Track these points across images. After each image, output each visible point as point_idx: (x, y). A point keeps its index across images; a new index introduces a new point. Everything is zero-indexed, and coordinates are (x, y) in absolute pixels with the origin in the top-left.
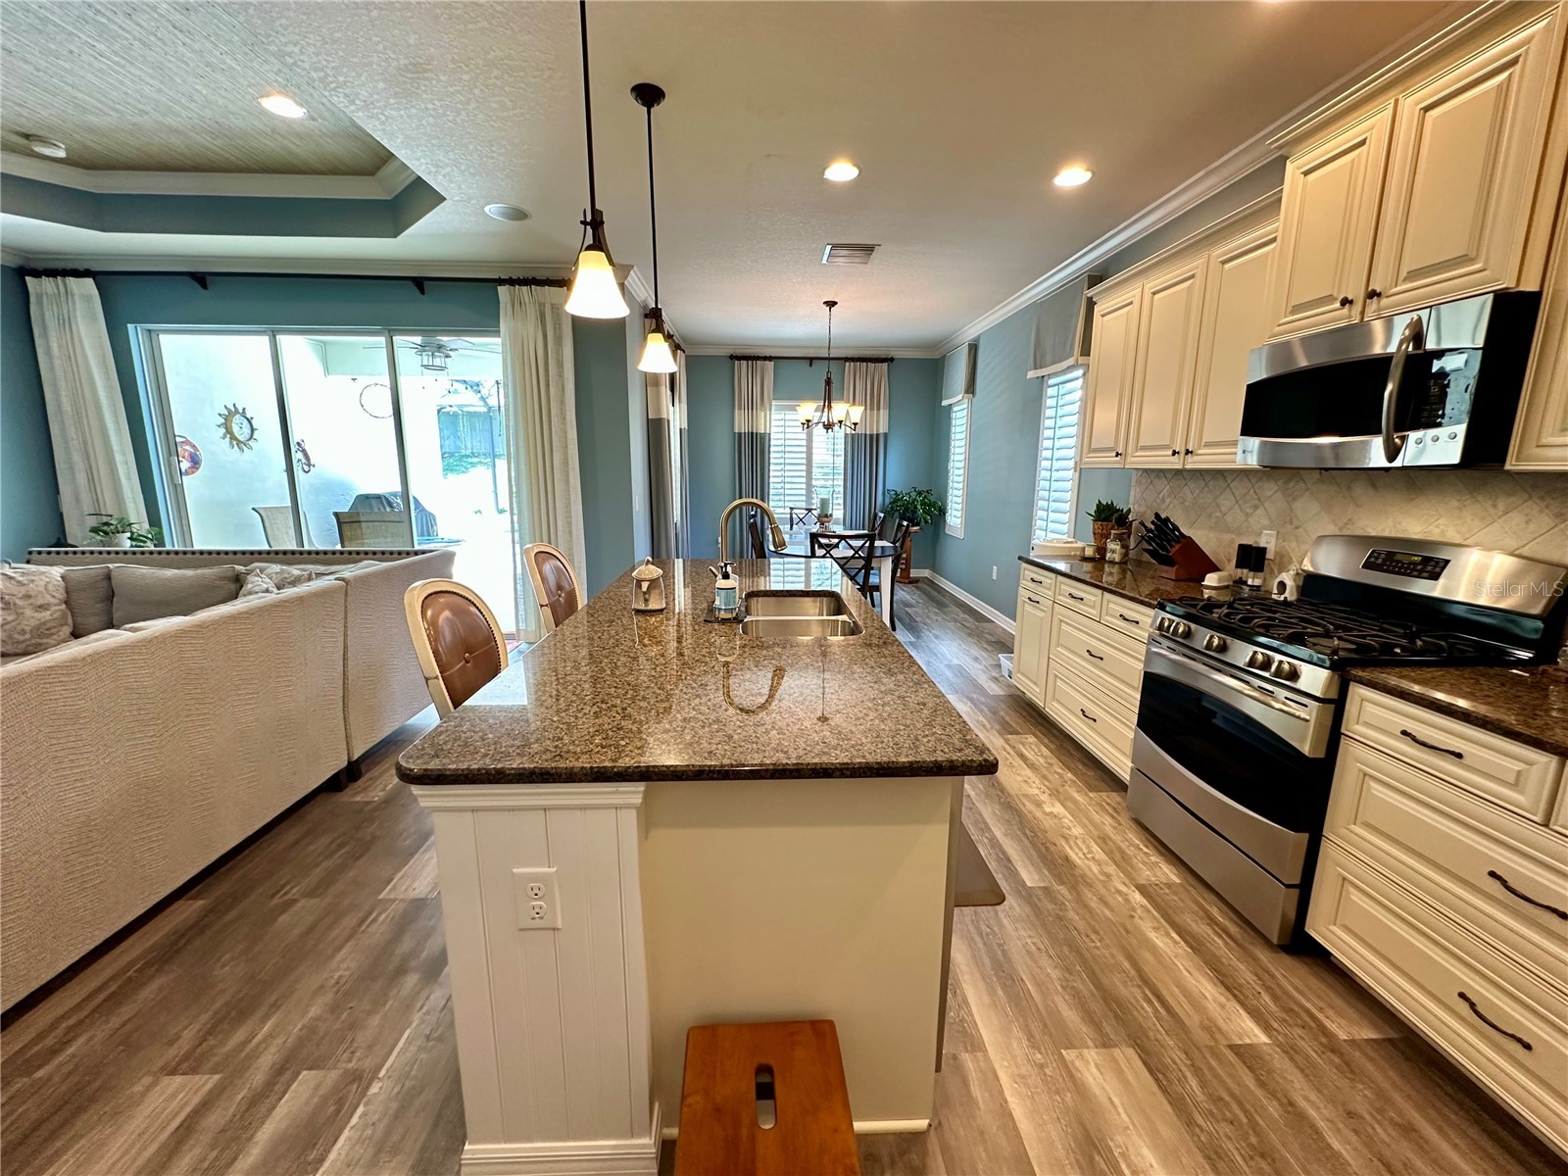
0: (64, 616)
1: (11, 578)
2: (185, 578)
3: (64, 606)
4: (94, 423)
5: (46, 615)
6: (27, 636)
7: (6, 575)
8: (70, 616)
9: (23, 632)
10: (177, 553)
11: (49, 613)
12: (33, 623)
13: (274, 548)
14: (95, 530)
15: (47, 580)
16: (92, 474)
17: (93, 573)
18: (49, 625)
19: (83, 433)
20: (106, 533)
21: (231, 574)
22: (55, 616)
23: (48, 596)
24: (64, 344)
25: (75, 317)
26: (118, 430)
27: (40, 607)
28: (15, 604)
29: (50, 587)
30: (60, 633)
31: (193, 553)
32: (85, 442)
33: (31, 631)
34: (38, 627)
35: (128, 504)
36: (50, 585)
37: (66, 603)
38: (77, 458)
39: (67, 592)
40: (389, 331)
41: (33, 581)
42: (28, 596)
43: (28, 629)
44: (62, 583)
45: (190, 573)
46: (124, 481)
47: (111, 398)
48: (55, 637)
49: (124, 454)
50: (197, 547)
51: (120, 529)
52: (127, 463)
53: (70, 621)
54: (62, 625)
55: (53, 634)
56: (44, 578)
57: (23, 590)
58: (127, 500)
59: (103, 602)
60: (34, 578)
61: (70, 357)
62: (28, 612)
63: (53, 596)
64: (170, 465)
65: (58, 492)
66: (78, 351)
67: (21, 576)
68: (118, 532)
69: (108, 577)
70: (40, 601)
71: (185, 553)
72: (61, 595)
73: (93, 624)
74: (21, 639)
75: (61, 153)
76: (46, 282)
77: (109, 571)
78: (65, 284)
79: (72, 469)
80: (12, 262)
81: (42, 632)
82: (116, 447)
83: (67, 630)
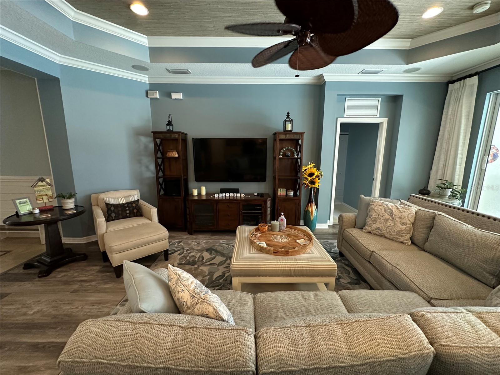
0: (410, 230)
1: (398, 208)
3: (411, 225)
4: (454, 142)
5: (404, 227)
6: (395, 234)
7: (397, 207)
8: (412, 230)
9: (394, 232)
10: (468, 212)
11: (405, 227)
12: (399, 229)
14: (438, 187)
15: (410, 212)
16: (446, 164)
17: (428, 214)
18: (404, 232)
19: (448, 146)
20: (442, 188)
22: (407, 229)
23: (407, 219)
24: (454, 109)
25: (463, 95)
26: (464, 144)
27: (403, 223)
28: (395, 220)
29: (410, 216)
30: (406, 237)
32: (448, 150)
33: (397, 232)
34: (399, 231)
35: (456, 176)
36: (410, 215)
37: (413, 224)
39: (415, 219)
41: (405, 212)
42: (400, 218)
43: (396, 231)
44: (415, 215)
46: (458, 166)
48: (404, 237)
49: (462, 154)
50: (480, 211)
51: (449, 187)
52: (462, 159)
53: (412, 232)
54: (408, 233)
55: (403, 236)
56: (409, 211)
57: (400, 214)
58: (456, 175)
59: (427, 228)
60: (405, 210)
61: (454, 115)
62: (398, 224)
63: (409, 220)
64: (483, 159)
65: (431, 169)
66: (459, 111)
67: (402, 209)
68: (447, 189)
69: (434, 218)
70: (404, 221)
71: (473, 213)
72: (412, 220)
73: (419, 237)
74: (393, 234)
75: (487, 7)
76: (457, 84)
77: (435, 215)
78: (464, 83)
79: (439, 160)
80: (445, 80)
81: (400, 233)
82: (460, 152)
83: (409, 236)
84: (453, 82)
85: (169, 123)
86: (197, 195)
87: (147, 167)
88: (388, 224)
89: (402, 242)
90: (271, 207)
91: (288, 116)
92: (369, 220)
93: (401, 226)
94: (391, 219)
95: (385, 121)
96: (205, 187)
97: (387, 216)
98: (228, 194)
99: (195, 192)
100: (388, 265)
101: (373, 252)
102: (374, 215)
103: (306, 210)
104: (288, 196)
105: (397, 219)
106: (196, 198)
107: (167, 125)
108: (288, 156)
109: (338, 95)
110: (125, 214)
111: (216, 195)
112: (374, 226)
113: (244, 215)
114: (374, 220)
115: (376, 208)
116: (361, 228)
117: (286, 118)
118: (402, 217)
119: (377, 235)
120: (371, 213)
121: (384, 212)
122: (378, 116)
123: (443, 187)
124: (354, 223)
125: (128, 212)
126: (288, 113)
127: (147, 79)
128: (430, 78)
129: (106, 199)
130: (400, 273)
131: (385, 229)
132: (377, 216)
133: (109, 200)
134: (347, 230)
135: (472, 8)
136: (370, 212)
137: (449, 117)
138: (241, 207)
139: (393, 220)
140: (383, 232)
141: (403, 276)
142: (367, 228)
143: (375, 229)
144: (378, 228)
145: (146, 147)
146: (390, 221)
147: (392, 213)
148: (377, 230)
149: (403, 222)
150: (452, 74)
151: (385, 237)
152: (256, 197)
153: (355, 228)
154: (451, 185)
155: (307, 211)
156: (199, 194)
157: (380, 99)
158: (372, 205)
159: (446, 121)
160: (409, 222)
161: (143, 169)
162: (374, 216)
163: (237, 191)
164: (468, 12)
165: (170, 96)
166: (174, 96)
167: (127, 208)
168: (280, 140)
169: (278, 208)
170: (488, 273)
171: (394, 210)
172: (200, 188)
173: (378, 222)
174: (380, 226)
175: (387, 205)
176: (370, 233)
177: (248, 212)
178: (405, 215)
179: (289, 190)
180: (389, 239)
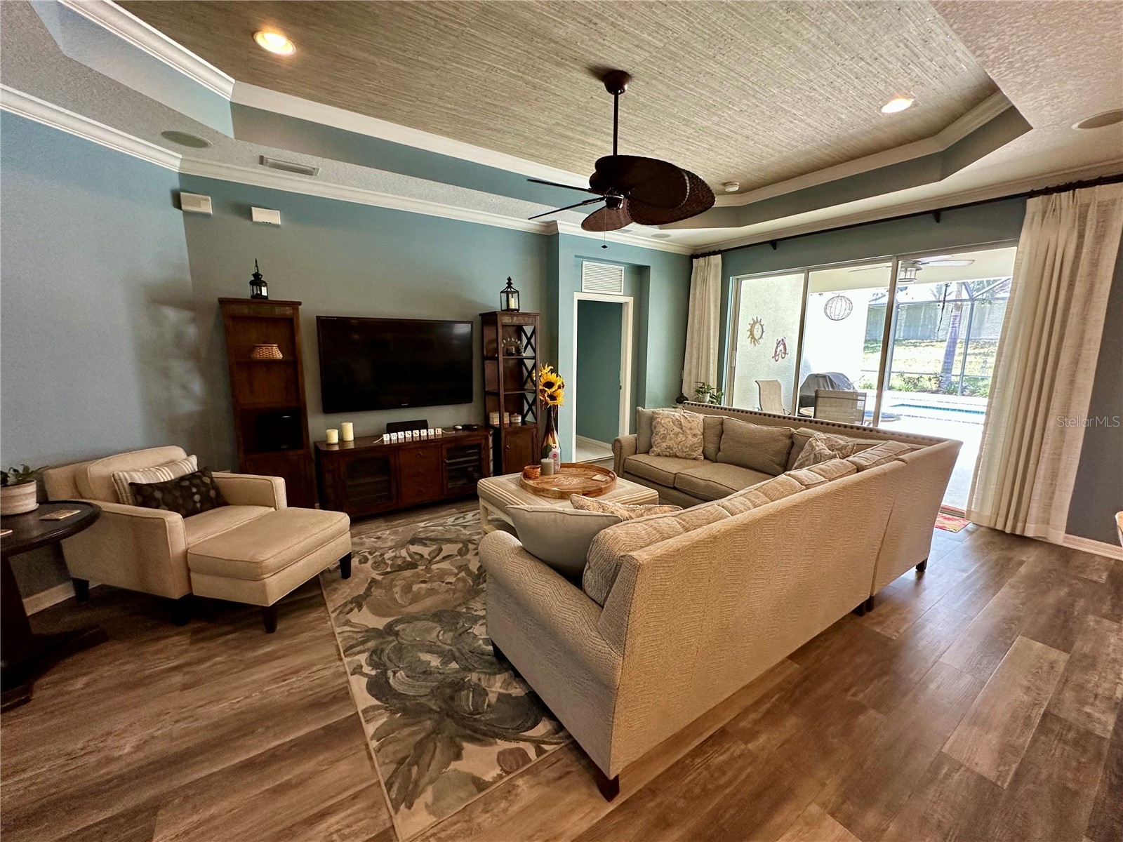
0: (701, 442)
1: (686, 418)
2: (762, 430)
3: (702, 437)
4: (706, 333)
5: (695, 440)
7: (684, 416)
8: (703, 442)
9: (686, 447)
10: (726, 409)
11: (697, 439)
12: (691, 443)
13: (764, 412)
14: (698, 391)
16: (699, 361)
17: (715, 420)
18: (696, 445)
19: (700, 339)
21: (788, 433)
22: (698, 441)
23: (697, 430)
24: (702, 292)
25: (709, 274)
26: (715, 336)
27: (693, 435)
28: (686, 432)
29: (698, 427)
30: (698, 451)
31: (734, 410)
32: (700, 343)
33: (689, 447)
34: (691, 446)
35: (710, 377)
36: (699, 424)
37: (703, 435)
38: (695, 353)
39: (704, 429)
40: (897, 257)
41: (694, 421)
42: (691, 429)
44: (703, 424)
45: (764, 428)
47: (715, 318)
48: (696, 452)
49: (714, 349)
51: (706, 391)
52: (714, 354)
53: (703, 444)
54: (700, 447)
56: (697, 420)
57: (690, 425)
58: (710, 375)
59: (717, 436)
60: (694, 419)
61: (702, 299)
62: (690, 437)
65: (683, 369)
67: (690, 418)
69: (722, 424)
72: (701, 430)
73: (711, 448)
74: (685, 450)
75: (736, 188)
76: (701, 260)
77: (723, 420)
78: (708, 259)
79: (691, 357)
80: (688, 253)
81: (693, 448)
82: (712, 346)
83: (701, 449)
84: (697, 257)
85: (257, 281)
86: (338, 444)
87: (184, 387)
88: (679, 439)
89: (695, 459)
90: (494, 448)
91: (509, 284)
92: (656, 439)
93: (693, 439)
94: (681, 432)
95: (629, 300)
96: (352, 424)
97: (677, 430)
98: (410, 432)
99: (334, 437)
100: (700, 481)
101: (676, 474)
102: (662, 430)
103: (545, 445)
104: (513, 425)
105: (688, 431)
106: (337, 448)
107: (252, 283)
108: (513, 355)
109: (576, 256)
110: (190, 505)
111: (386, 437)
112: (664, 445)
113: (449, 468)
114: (663, 438)
115: (663, 422)
116: (647, 452)
117: (507, 288)
118: (693, 427)
119: (667, 456)
120: (657, 429)
121: (672, 425)
122: (622, 293)
123: (701, 391)
124: (635, 448)
125: (197, 498)
126: (509, 279)
127: (178, 163)
128: (670, 247)
129: (120, 474)
130: (716, 484)
131: (676, 446)
132: (666, 432)
133: (131, 476)
134: (630, 458)
135: (725, 184)
136: (655, 427)
137: (697, 301)
138: (444, 454)
139: (684, 433)
140: (675, 450)
141: (719, 486)
142: (655, 449)
143: (666, 449)
144: (669, 447)
145: (179, 336)
146: (681, 435)
147: (681, 425)
148: (668, 450)
149: (694, 433)
150: (695, 247)
151: (676, 456)
152: (461, 433)
153: (636, 454)
154: (709, 388)
155: (547, 446)
156: (342, 440)
157: (623, 268)
158: (657, 418)
159: (694, 306)
160: (700, 433)
161: (177, 391)
162: (662, 432)
163: (423, 425)
164: (722, 187)
165: (250, 216)
166: (259, 215)
167: (194, 490)
168: (503, 326)
169: (505, 447)
170: (777, 465)
171: (682, 421)
172: (341, 425)
173: (668, 438)
174: (670, 443)
175: (674, 416)
176: (659, 455)
177: (454, 461)
178: (694, 424)
179: (513, 414)
180: (682, 458)
